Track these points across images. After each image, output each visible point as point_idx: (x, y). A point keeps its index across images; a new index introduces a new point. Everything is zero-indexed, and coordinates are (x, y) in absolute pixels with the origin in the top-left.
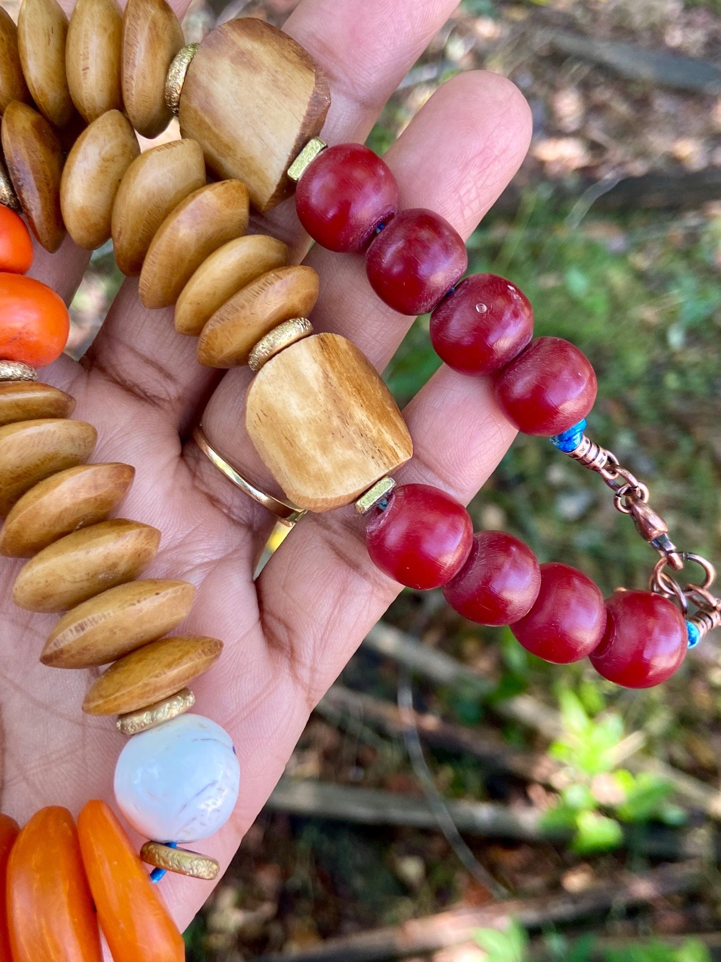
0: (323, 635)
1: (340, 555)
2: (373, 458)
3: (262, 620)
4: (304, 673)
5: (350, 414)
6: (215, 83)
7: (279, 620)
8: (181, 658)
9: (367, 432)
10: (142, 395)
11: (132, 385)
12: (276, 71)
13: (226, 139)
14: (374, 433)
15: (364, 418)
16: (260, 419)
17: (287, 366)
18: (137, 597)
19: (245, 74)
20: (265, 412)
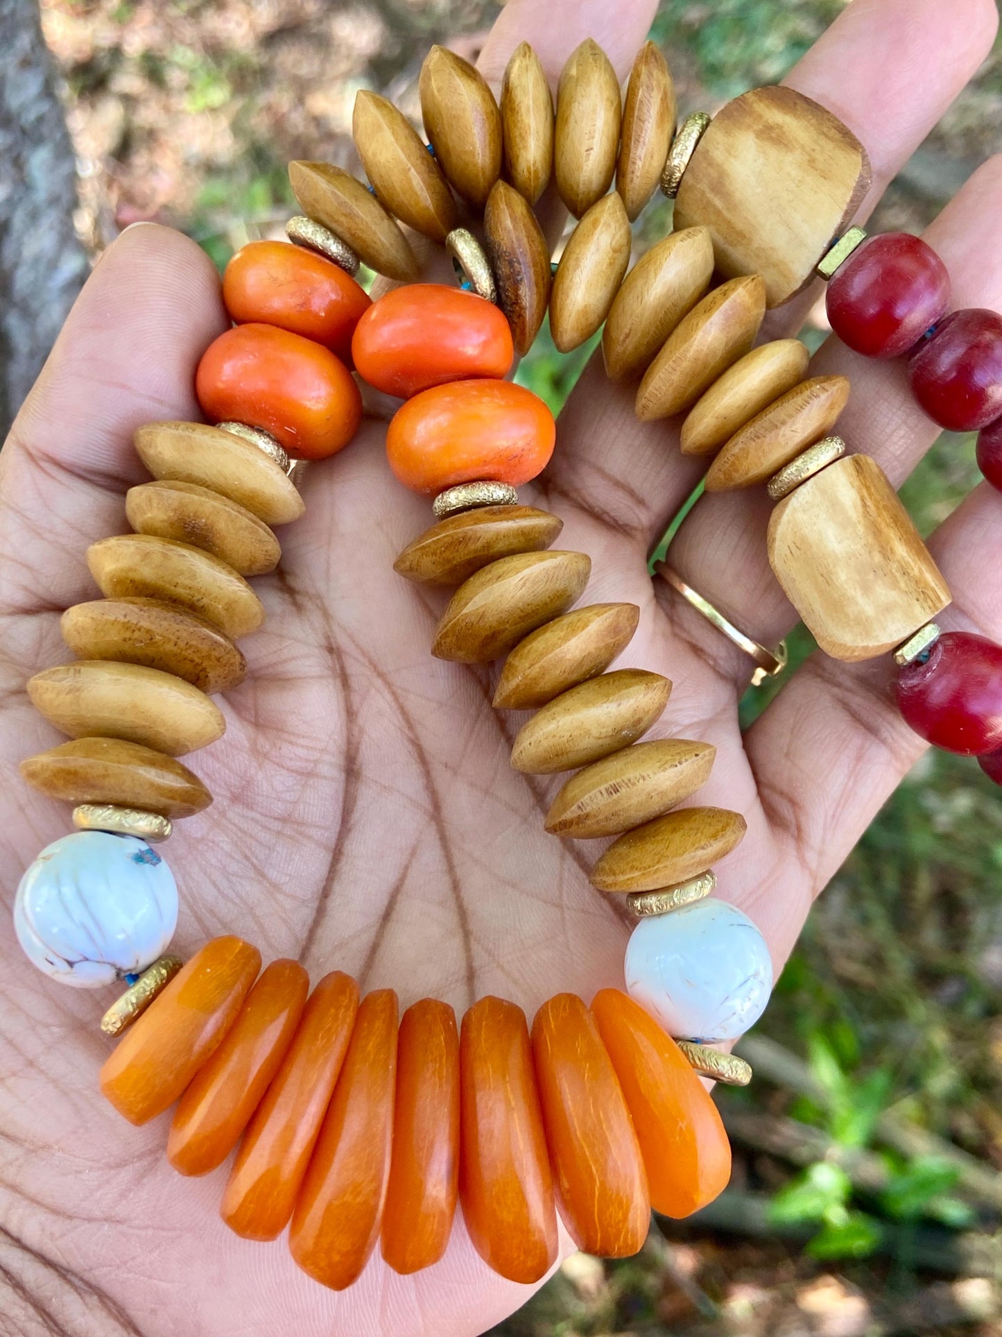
0: (835, 811)
1: (856, 717)
2: (918, 600)
3: (760, 794)
4: (811, 857)
5: (891, 549)
6: (732, 160)
7: (781, 793)
8: (723, 829)
9: (909, 571)
10: (612, 523)
11: (601, 512)
12: (814, 150)
13: (740, 226)
14: (916, 571)
15: (905, 554)
16: (791, 553)
17: (823, 492)
18: (678, 757)
19: (773, 152)
20: (798, 544)
